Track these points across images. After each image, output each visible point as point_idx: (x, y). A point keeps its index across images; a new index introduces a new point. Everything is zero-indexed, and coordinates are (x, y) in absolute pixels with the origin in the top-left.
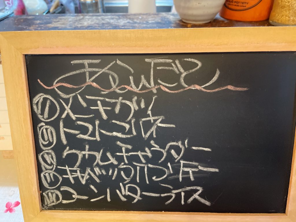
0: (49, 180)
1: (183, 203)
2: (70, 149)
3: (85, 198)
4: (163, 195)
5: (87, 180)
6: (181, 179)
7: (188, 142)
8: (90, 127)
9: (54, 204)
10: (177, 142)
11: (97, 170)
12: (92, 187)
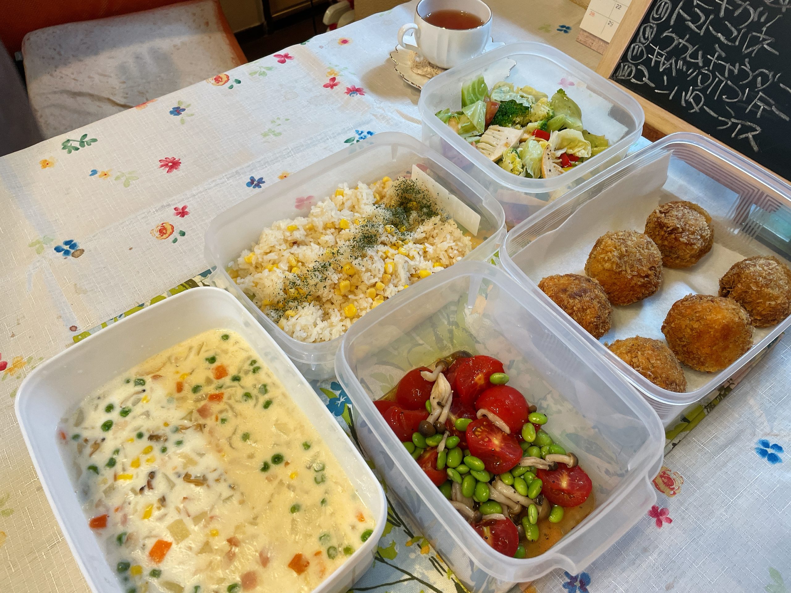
0: (634, 53)
1: (733, 135)
2: (671, 32)
3: (653, 85)
4: (720, 118)
5: (665, 69)
6: (748, 110)
7: (779, 77)
8: (703, 18)
9: (623, 78)
10: (770, 71)
11: (680, 63)
12: (665, 78)
